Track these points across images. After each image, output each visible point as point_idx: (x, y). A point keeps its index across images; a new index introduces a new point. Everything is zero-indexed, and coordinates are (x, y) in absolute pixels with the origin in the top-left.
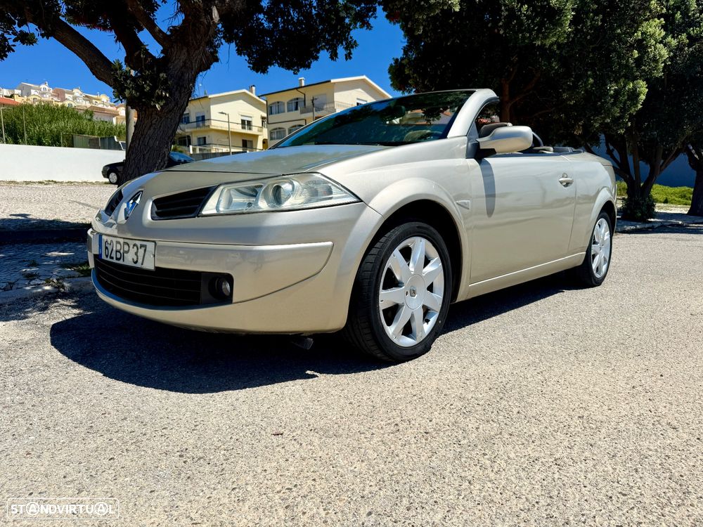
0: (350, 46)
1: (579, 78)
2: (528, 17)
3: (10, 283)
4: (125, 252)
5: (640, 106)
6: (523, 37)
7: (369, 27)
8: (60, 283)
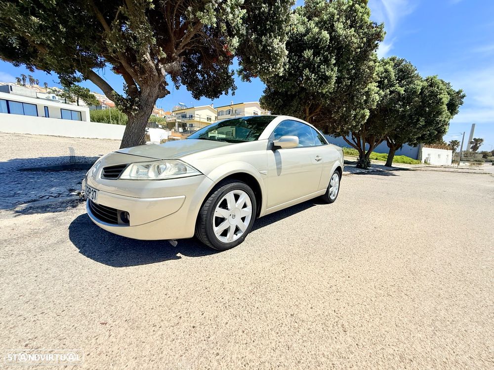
0: (234, 88)
1: (339, 108)
2: (315, 80)
4: (89, 193)
5: (366, 121)
6: (313, 88)
7: (250, 81)
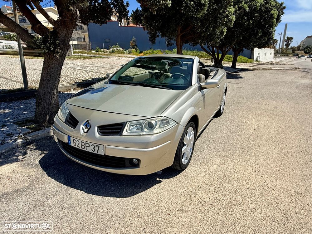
1: (207, 28)
2: (193, 7)
3: (2, 140)
4: (86, 146)
5: (224, 36)
6: (190, 14)
8: (26, 137)
